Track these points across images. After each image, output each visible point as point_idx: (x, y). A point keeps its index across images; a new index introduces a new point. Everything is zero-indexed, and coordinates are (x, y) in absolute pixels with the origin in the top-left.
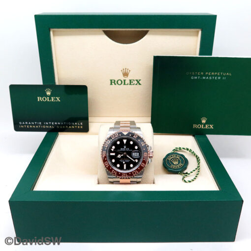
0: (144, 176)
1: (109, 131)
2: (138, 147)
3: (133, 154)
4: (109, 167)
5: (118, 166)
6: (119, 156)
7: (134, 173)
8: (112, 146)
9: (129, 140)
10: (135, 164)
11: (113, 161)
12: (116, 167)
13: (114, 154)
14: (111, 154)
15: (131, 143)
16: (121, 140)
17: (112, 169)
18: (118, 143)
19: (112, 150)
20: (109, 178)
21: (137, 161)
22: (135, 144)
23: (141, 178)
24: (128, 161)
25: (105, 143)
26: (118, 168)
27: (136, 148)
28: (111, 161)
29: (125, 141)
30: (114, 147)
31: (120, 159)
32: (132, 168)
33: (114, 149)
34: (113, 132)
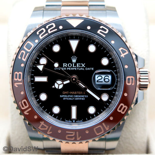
0: (124, 133)
1: (33, 15)
2: (110, 61)
3: (97, 78)
4: (32, 112)
5: (56, 110)
6: (59, 85)
7: (99, 130)
8: (40, 57)
9: (84, 42)
10: (101, 106)
11: (43, 97)
12: (51, 114)
13: (44, 79)
14: (38, 79)
15: (92, 48)
16: (64, 41)
17: (40, 119)
18: (56, 48)
19: (41, 68)
20: (32, 138)
21: (105, 98)
22: (102, 51)
23: (116, 139)
24: (82, 98)
25: (21, 48)
26: (55, 116)
27: (105, 62)
28: (38, 98)
29: (74, 44)
30: (43, 61)
31: (59, 91)
32: (92, 116)
33: (45, 66)
34: (42, 20)
